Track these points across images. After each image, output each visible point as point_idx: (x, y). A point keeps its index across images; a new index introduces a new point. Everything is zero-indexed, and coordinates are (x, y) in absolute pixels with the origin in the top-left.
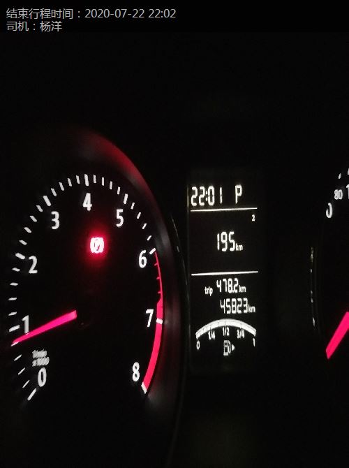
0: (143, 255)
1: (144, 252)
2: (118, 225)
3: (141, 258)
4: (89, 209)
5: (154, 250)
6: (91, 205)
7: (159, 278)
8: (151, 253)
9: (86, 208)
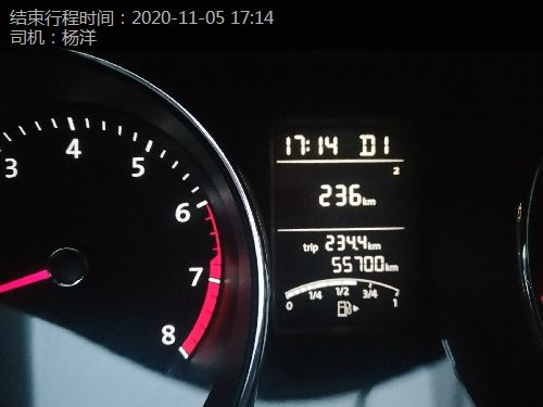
0: (185, 208)
1: (186, 204)
2: (134, 175)
3: (179, 212)
4: (77, 157)
5: (205, 203)
6: (80, 153)
7: (216, 233)
8: (199, 206)
9: (72, 156)
